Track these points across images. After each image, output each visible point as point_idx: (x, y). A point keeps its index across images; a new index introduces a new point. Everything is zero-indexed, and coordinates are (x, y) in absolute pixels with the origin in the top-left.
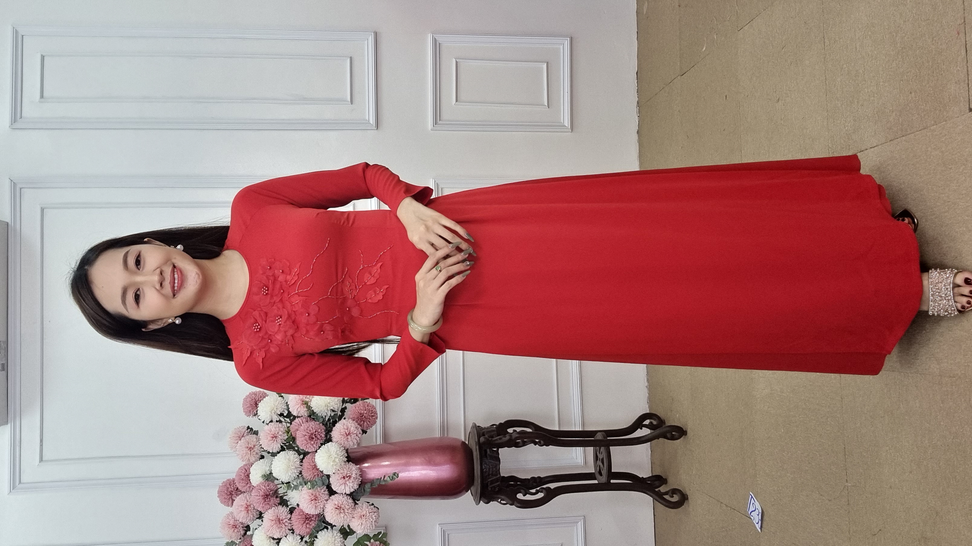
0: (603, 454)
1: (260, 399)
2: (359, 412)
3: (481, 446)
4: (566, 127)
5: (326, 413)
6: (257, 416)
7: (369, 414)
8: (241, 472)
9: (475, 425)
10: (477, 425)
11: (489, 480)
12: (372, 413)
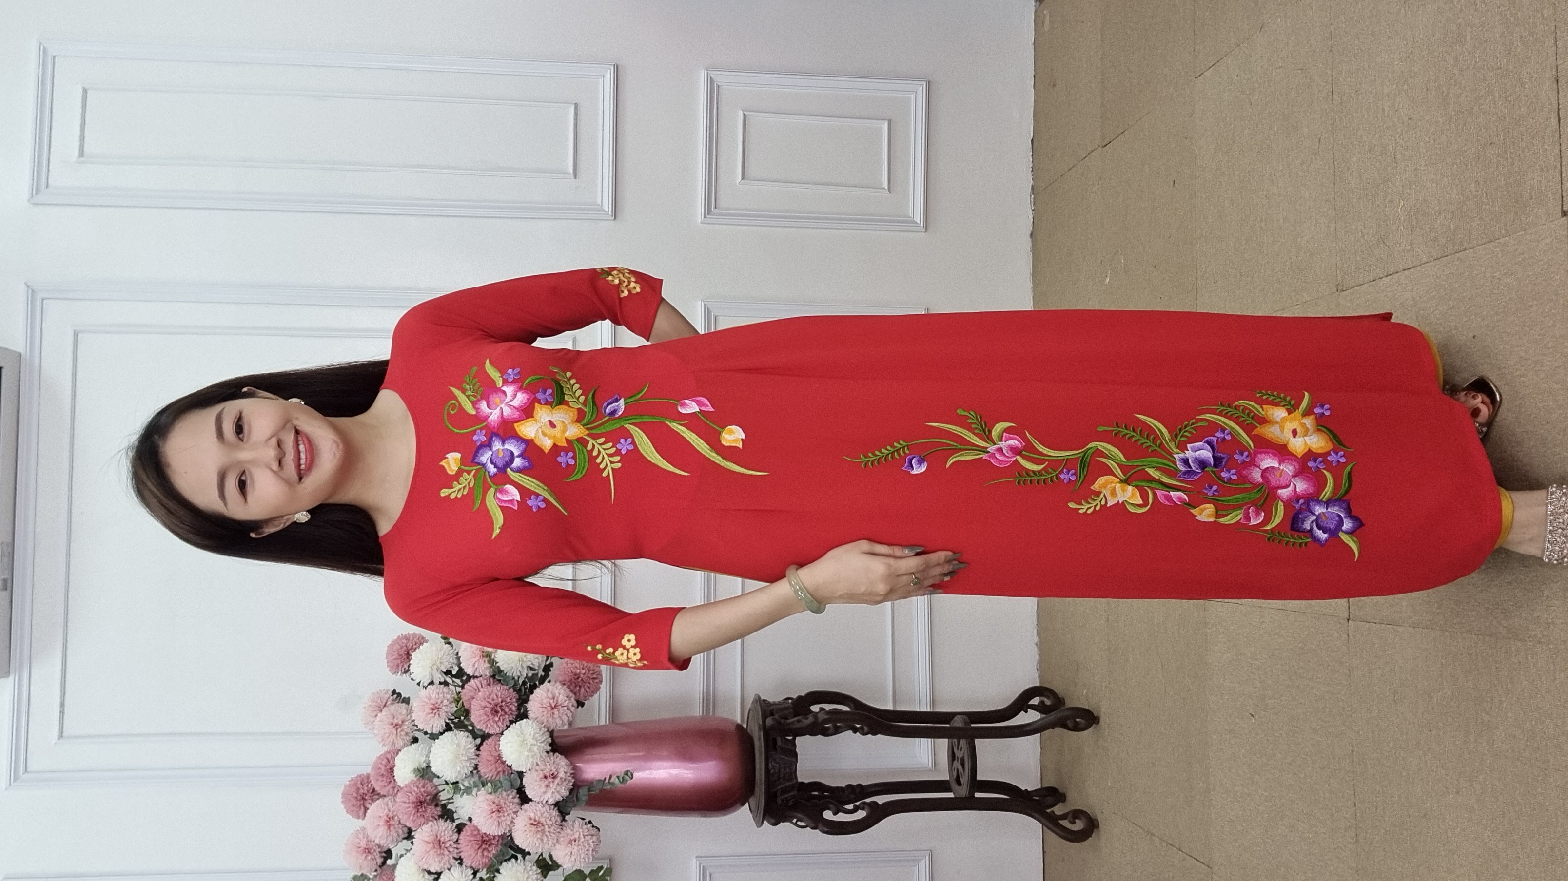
0: (963, 750)
1: (415, 647)
2: (573, 671)
3: (767, 732)
4: (917, 223)
5: (520, 672)
6: (408, 673)
7: (590, 675)
8: (381, 763)
9: (759, 697)
10: (763, 698)
11: (779, 787)
12: (593, 674)
